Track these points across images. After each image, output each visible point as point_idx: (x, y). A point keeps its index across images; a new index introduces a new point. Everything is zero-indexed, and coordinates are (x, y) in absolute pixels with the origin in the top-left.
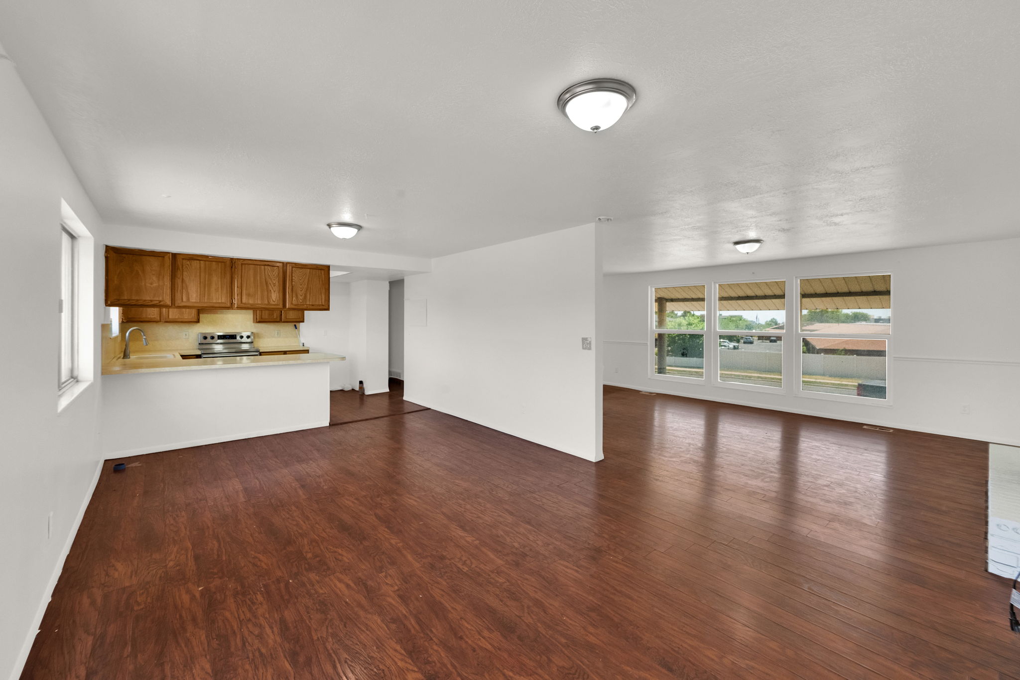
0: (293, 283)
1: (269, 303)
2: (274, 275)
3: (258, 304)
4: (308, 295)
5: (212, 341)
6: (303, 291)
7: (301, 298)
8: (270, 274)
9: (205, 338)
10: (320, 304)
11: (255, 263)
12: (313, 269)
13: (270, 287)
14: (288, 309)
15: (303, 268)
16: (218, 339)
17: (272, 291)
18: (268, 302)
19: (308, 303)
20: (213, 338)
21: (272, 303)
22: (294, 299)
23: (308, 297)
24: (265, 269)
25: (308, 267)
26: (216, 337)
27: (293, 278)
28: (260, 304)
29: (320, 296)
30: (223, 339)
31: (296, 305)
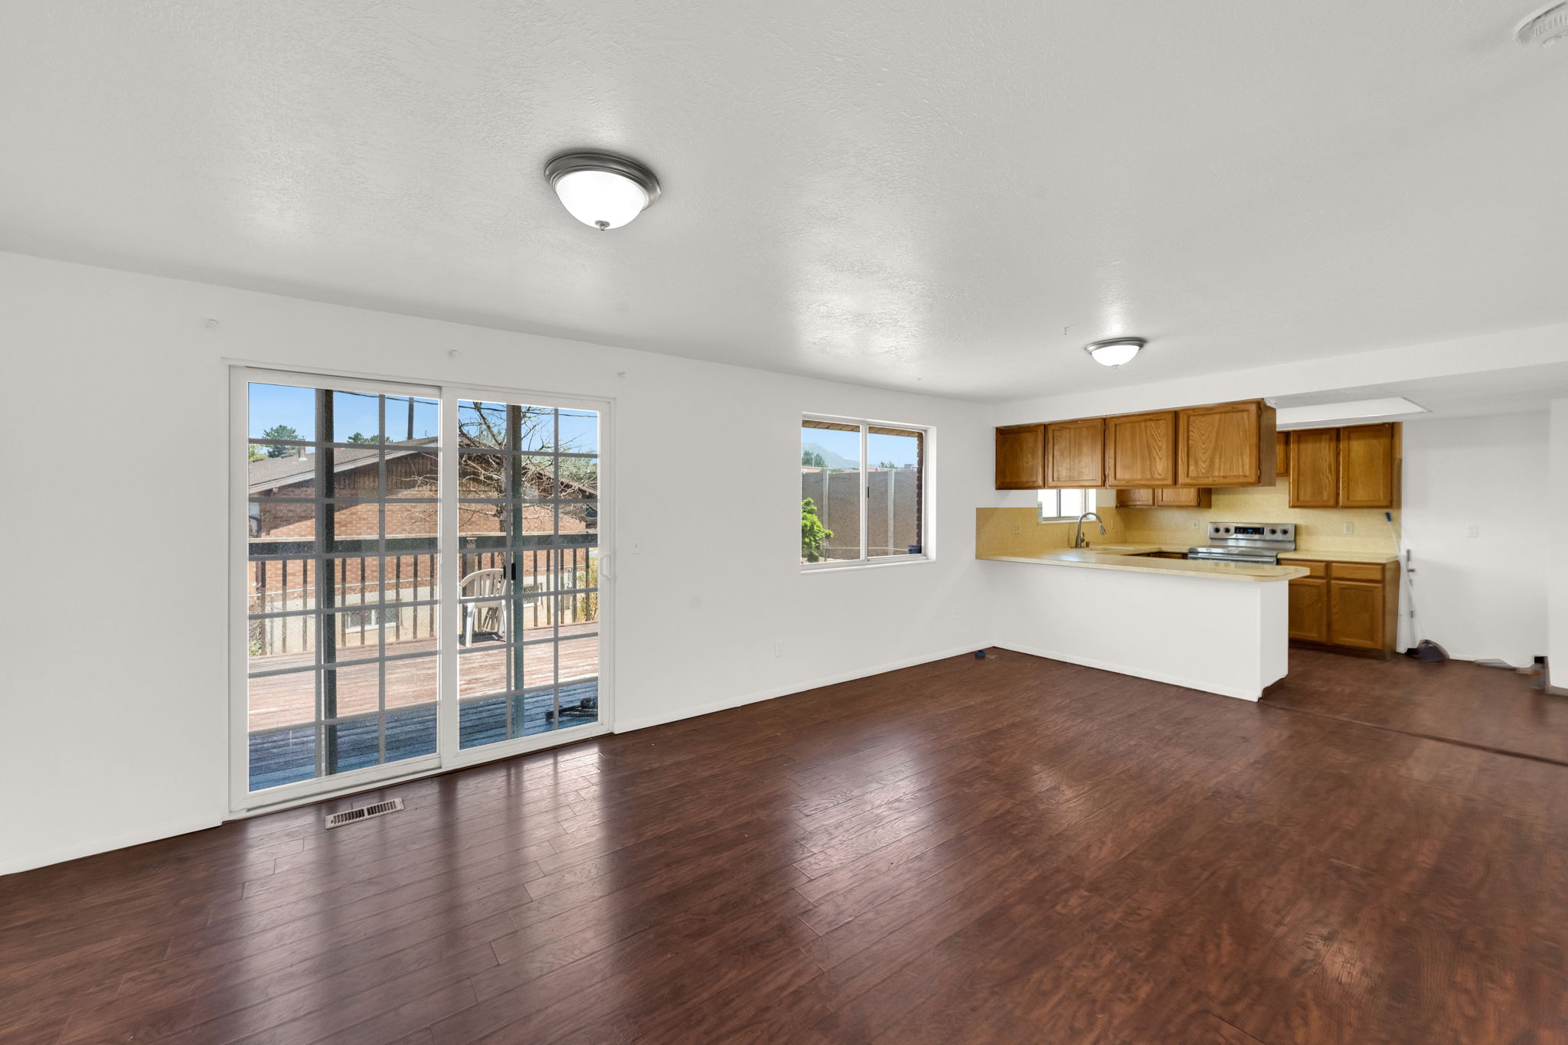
0: (1190, 442)
1: (1153, 478)
2: (1159, 434)
3: (1137, 480)
4: (1217, 460)
5: (1226, 536)
6: (1207, 454)
7: (1203, 465)
8: (1153, 433)
9: (1217, 530)
10: (1241, 474)
11: (1132, 419)
12: (1226, 413)
13: (1155, 453)
14: (1182, 484)
15: (1206, 415)
16: (1236, 532)
17: (1157, 458)
18: (1152, 476)
19: (1216, 474)
20: (1227, 530)
21: (1157, 476)
22: (1192, 468)
23: (1217, 465)
24: (1146, 426)
25: (1216, 411)
26: (1233, 530)
27: (1191, 433)
28: (1140, 480)
29: (1240, 459)
30: (1243, 533)
31: (1194, 478)
